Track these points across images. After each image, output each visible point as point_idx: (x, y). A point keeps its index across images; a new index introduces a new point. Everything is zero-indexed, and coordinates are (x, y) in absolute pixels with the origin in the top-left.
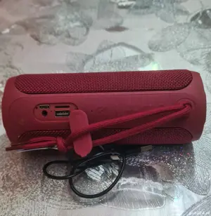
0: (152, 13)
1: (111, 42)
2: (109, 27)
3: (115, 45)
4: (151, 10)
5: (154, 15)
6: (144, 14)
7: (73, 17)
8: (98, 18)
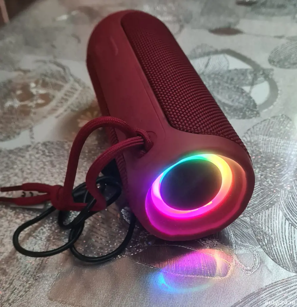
0: (287, 14)
1: (211, 47)
2: (214, 28)
3: (216, 52)
4: (286, 11)
5: (289, 18)
6: (273, 15)
7: (165, 9)
8: (202, 14)
